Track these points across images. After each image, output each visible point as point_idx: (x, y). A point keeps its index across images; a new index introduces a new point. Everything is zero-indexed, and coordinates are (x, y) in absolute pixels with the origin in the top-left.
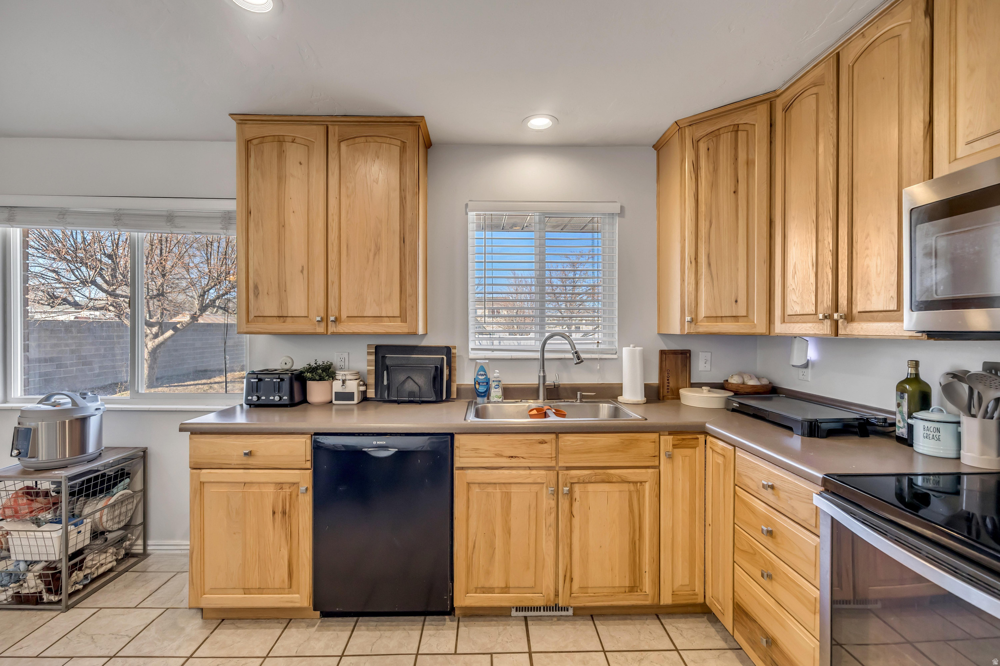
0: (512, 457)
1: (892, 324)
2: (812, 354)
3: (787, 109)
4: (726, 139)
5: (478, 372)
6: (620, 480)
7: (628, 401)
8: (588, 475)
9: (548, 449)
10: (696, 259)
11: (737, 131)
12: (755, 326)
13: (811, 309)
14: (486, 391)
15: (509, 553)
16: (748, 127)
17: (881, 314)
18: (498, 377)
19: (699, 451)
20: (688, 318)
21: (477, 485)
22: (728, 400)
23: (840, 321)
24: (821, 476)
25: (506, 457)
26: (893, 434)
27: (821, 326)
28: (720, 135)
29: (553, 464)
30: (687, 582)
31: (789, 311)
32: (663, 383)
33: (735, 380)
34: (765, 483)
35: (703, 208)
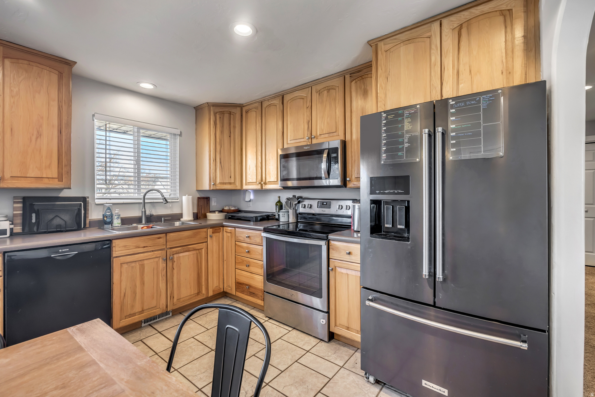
0: (145, 247)
1: (276, 185)
2: (252, 197)
3: (247, 112)
4: (226, 116)
5: (106, 210)
6: (193, 249)
7: (186, 220)
8: (180, 249)
9: (162, 241)
10: (215, 160)
11: (230, 114)
12: (237, 187)
13: (255, 181)
14: (111, 221)
15: (144, 293)
16: (234, 114)
17: (273, 182)
18: (118, 213)
19: (221, 233)
20: (212, 184)
21: (126, 264)
22: (226, 215)
23: (263, 185)
24: (263, 228)
25: (141, 247)
26: (274, 219)
27: (258, 186)
28: (224, 113)
29: (164, 247)
30: (218, 285)
31: (248, 181)
32: (199, 211)
33: (226, 208)
34: (247, 236)
35: (218, 140)
